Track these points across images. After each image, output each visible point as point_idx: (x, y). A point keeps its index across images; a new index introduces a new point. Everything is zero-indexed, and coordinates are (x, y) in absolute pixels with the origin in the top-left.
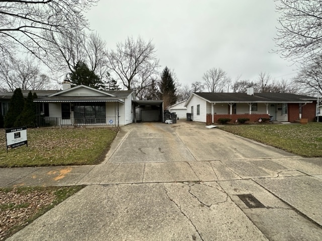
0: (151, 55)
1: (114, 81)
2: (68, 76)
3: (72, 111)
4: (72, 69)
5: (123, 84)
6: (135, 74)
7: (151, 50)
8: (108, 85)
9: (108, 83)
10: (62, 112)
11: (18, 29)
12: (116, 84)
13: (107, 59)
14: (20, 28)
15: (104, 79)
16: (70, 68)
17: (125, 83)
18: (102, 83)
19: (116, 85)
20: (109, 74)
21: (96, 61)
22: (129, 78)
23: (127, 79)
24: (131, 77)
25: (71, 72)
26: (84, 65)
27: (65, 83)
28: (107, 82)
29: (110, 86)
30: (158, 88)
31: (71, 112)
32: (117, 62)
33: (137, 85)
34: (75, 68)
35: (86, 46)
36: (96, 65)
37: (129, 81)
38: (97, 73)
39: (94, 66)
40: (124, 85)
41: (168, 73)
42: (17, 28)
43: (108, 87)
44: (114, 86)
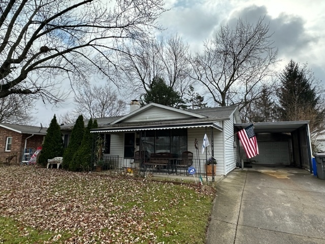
0: (263, 44)
1: (199, 97)
2: (143, 98)
3: (137, 145)
4: (148, 88)
6: (234, 81)
7: (262, 35)
8: (191, 104)
9: (191, 101)
10: (125, 147)
11: (88, 45)
14: (90, 42)
16: (145, 88)
18: (183, 102)
19: (202, 103)
20: (192, 88)
21: (176, 73)
22: (222, 90)
24: (227, 88)
25: (145, 93)
26: (161, 81)
27: (133, 104)
29: (193, 106)
31: (135, 147)
32: (204, 68)
34: (151, 86)
35: (164, 57)
36: (175, 78)
37: (223, 94)
39: (173, 81)
40: (215, 100)
42: (87, 42)
43: (191, 108)
44: (200, 105)
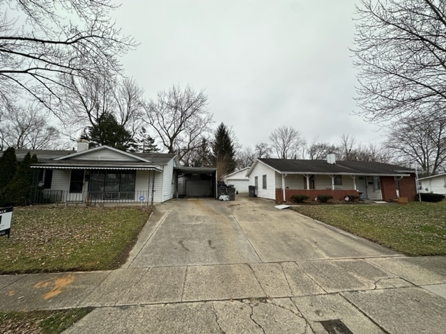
0: (202, 108)
1: (150, 139)
2: (87, 131)
3: (86, 181)
4: (94, 122)
5: (163, 144)
6: (181, 131)
7: (202, 101)
8: (142, 144)
9: (142, 141)
10: (71, 183)
11: (26, 72)
12: (153, 143)
13: (143, 110)
14: (29, 70)
15: (137, 137)
16: (91, 120)
17: (166, 143)
18: (134, 142)
19: (153, 145)
20: (144, 130)
21: (128, 113)
22: (171, 136)
23: (169, 137)
24: (175, 135)
25: (91, 126)
26: (112, 117)
27: (81, 141)
28: (141, 139)
29: (144, 146)
30: (211, 150)
31: (84, 182)
32: (157, 114)
33: (182, 146)
34: (98, 120)
35: (117, 94)
36: (127, 117)
37: (171, 140)
38: (128, 128)
39: (125, 119)
40: (165, 144)
41: (224, 131)
42: (25, 69)
43: (142, 147)
44: (150, 146)
